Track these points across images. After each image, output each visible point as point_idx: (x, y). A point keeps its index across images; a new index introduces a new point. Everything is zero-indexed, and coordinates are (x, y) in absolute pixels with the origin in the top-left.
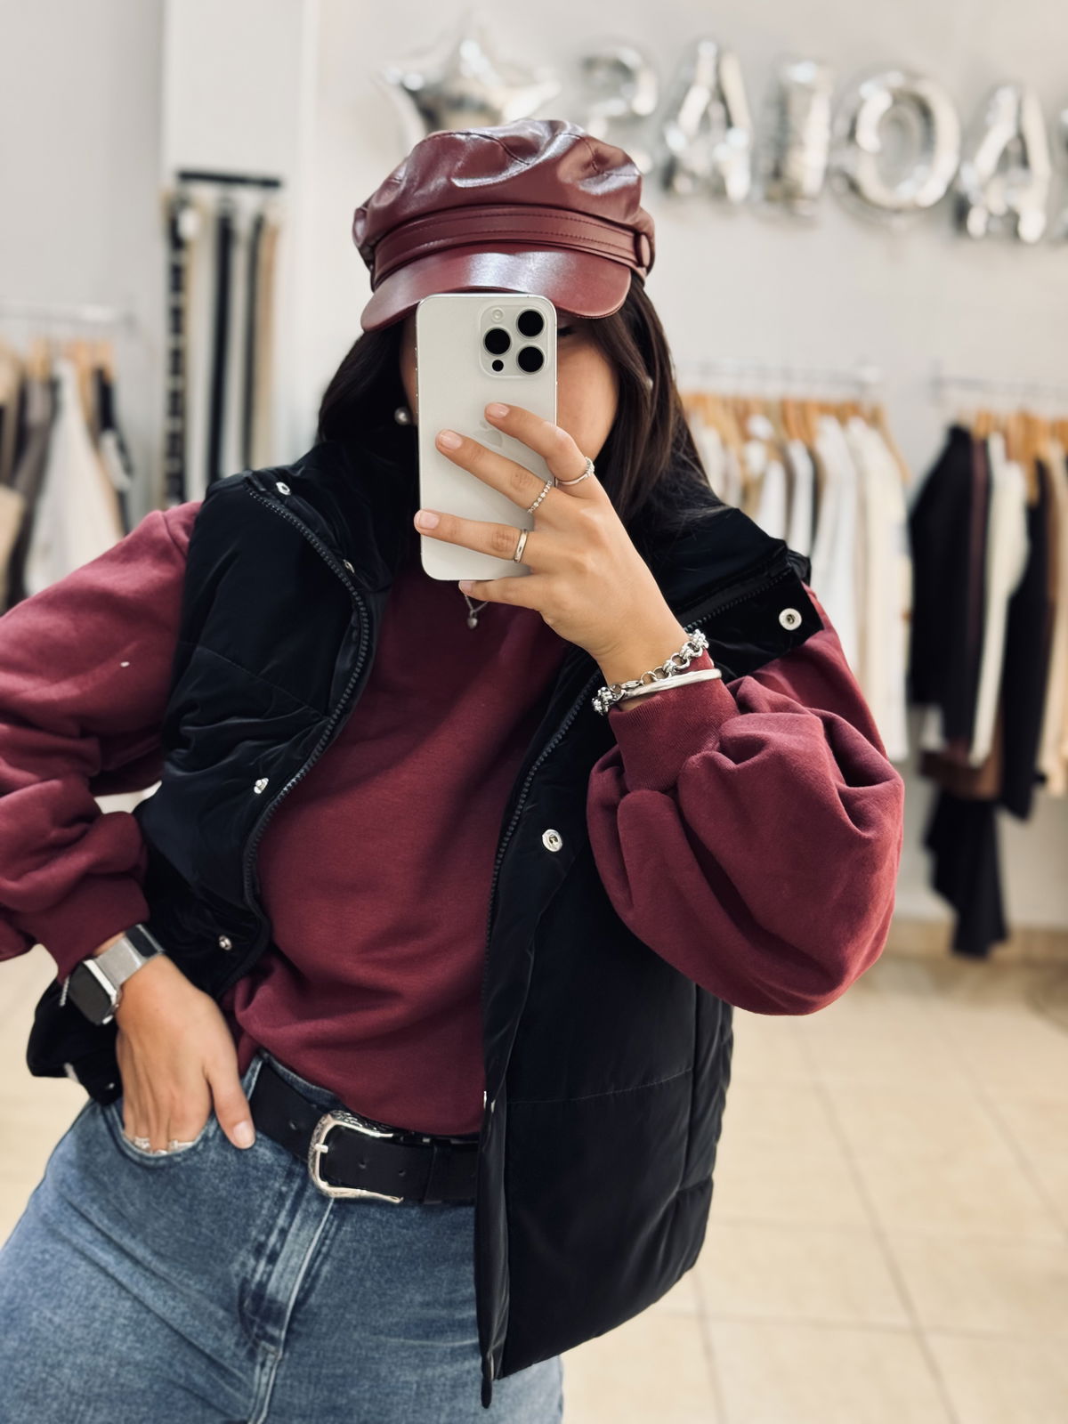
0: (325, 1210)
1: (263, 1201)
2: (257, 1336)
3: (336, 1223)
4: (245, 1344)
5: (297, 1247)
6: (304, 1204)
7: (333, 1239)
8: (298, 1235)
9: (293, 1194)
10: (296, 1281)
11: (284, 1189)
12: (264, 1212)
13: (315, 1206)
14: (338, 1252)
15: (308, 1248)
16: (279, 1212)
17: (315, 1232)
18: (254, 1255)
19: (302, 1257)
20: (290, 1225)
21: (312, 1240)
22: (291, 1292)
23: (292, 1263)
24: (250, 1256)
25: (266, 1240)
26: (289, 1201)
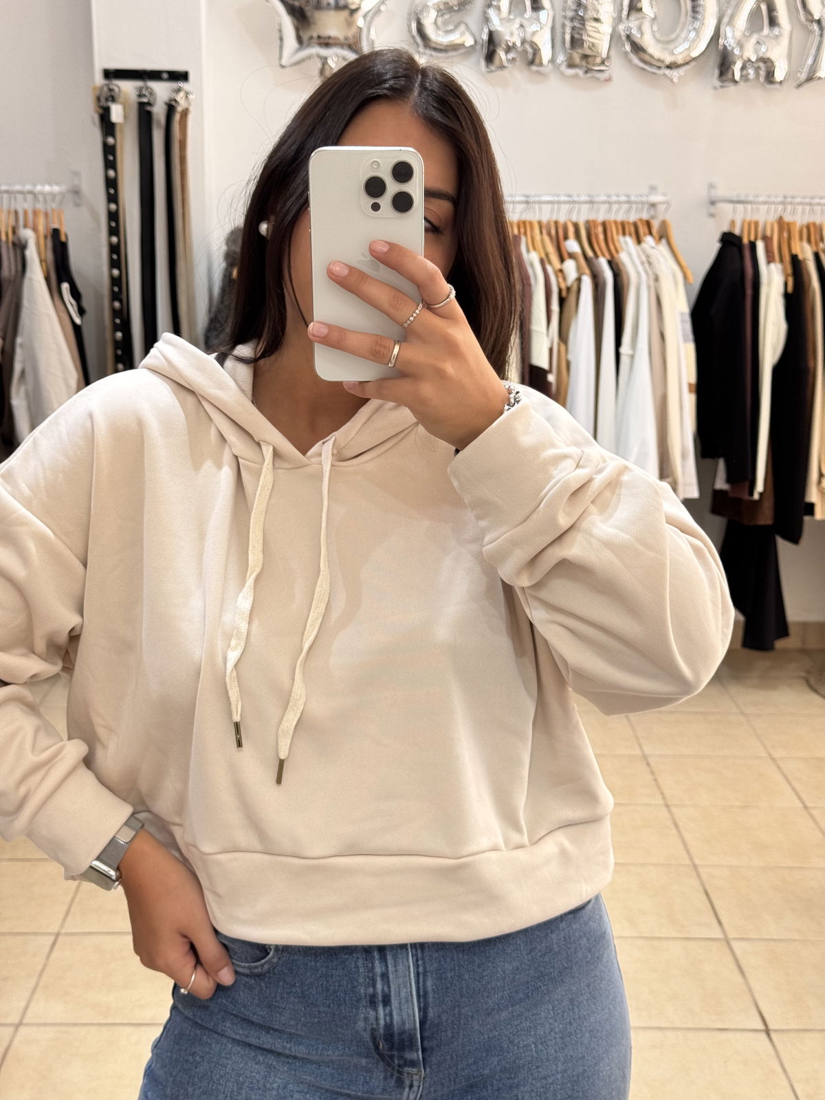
1: (356, 962)
5: (401, 981)
12: (362, 970)
17: (408, 961)
18: (371, 1007)
23: (403, 995)
24: (368, 1010)
25: (374, 991)
26: (376, 952)
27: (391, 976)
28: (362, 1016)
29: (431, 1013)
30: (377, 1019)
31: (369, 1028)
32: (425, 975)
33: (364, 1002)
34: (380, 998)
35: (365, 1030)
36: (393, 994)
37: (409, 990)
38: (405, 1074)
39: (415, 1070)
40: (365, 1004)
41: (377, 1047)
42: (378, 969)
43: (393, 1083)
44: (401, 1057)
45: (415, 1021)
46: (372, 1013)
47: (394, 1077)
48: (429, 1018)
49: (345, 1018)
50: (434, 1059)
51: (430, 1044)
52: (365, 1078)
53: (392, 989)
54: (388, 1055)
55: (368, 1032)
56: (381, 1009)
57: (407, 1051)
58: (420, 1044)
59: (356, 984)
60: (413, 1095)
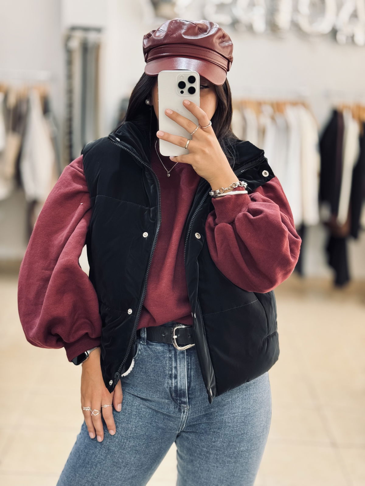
3: (189, 358)
5: (182, 370)
10: (185, 380)
12: (168, 365)
14: (194, 366)
17: (185, 363)
18: (170, 379)
23: (182, 375)
25: (172, 373)
26: (173, 358)
27: (178, 368)
28: (167, 382)
29: (192, 384)
30: (172, 383)
31: (169, 387)
32: (191, 369)
33: (167, 376)
34: (174, 376)
35: (167, 388)
36: (178, 374)
37: (184, 374)
38: (182, 407)
39: (185, 405)
40: (168, 377)
41: (171, 395)
42: (174, 365)
43: (177, 410)
44: (180, 400)
45: (186, 386)
46: (170, 381)
47: (178, 408)
48: (191, 386)
49: (160, 382)
50: (193, 402)
51: (192, 397)
52: (167, 407)
54: (175, 399)
56: (173, 380)
57: (183, 397)
58: (187, 396)
59: (165, 369)
60: (184, 416)
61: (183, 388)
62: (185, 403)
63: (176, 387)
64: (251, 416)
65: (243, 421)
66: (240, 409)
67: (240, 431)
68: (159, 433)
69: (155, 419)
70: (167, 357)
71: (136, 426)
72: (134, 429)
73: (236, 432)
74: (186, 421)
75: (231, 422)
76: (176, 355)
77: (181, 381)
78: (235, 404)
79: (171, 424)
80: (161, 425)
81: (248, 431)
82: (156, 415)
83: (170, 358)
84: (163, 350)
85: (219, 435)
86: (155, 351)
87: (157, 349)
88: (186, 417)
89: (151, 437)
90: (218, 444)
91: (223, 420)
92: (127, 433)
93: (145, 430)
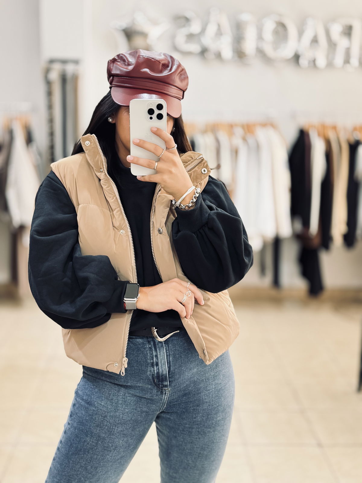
0: (163, 344)
1: (146, 352)
2: (162, 387)
3: (167, 346)
4: (159, 391)
5: (162, 357)
6: (157, 346)
7: (169, 350)
8: (160, 354)
9: (153, 346)
10: (166, 366)
11: (150, 346)
12: (149, 354)
13: (160, 344)
14: (171, 353)
15: (164, 356)
16: (152, 352)
17: (164, 351)
18: (152, 367)
19: (164, 359)
20: (157, 353)
21: (164, 353)
22: (166, 369)
23: (162, 362)
24: (151, 368)
25: (153, 361)
26: (153, 348)
27: (158, 356)
28: (149, 370)
29: (172, 369)
30: (154, 371)
31: (151, 374)
32: (169, 356)
33: (150, 365)
34: (155, 364)
35: (150, 375)
36: (159, 362)
37: (164, 361)
38: (163, 390)
39: (167, 388)
41: (154, 381)
42: (154, 354)
43: (159, 393)
44: (162, 384)
45: (166, 371)
46: (152, 369)
47: (160, 391)
48: (171, 371)
49: (143, 371)
50: (173, 385)
51: (172, 380)
52: (150, 392)
53: (159, 360)
54: (158, 384)
55: (151, 376)
56: (155, 367)
57: (164, 382)
58: (168, 379)
59: (147, 359)
60: (166, 398)
61: (164, 373)
62: (166, 386)
63: (158, 373)
64: (223, 390)
65: (217, 395)
66: (213, 386)
67: (216, 404)
68: (143, 416)
69: (140, 405)
70: (146, 348)
71: (123, 413)
72: (121, 416)
73: (213, 406)
74: (167, 402)
75: (207, 398)
76: (156, 345)
77: (162, 367)
78: (208, 382)
79: (154, 407)
80: (145, 409)
81: (222, 403)
82: (140, 401)
83: (150, 348)
84: (143, 342)
85: (198, 411)
86: (135, 343)
87: (138, 341)
88: (167, 398)
89: (137, 421)
90: (199, 419)
91: (200, 397)
92: (115, 420)
93: (131, 416)
